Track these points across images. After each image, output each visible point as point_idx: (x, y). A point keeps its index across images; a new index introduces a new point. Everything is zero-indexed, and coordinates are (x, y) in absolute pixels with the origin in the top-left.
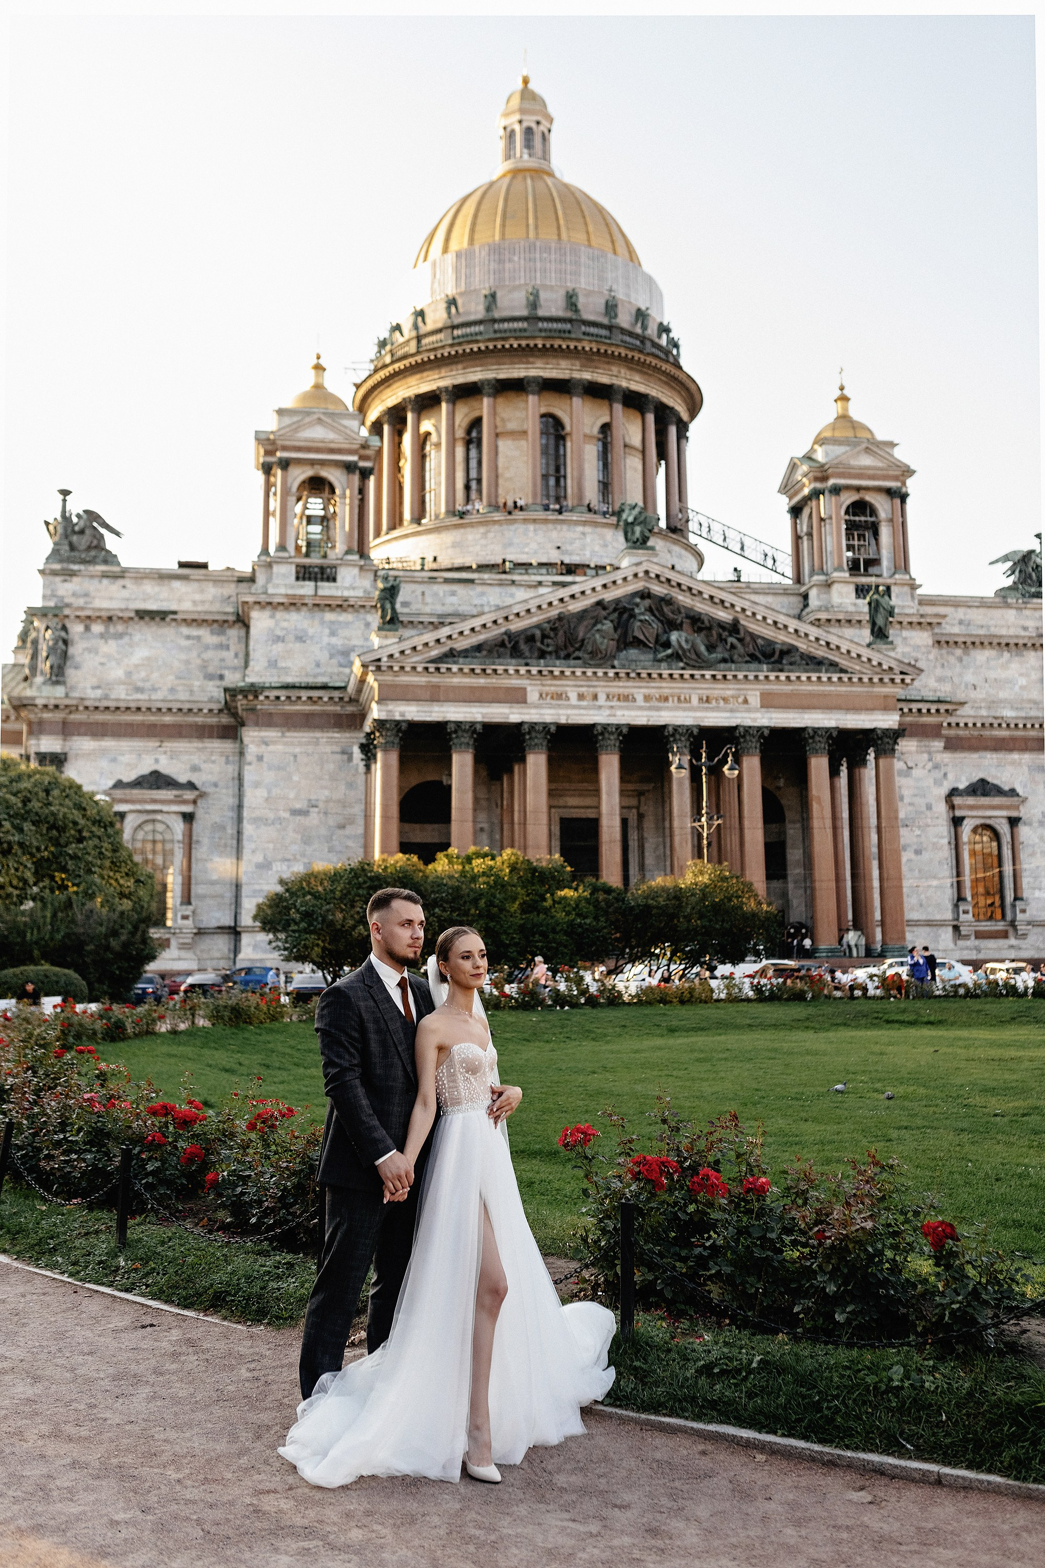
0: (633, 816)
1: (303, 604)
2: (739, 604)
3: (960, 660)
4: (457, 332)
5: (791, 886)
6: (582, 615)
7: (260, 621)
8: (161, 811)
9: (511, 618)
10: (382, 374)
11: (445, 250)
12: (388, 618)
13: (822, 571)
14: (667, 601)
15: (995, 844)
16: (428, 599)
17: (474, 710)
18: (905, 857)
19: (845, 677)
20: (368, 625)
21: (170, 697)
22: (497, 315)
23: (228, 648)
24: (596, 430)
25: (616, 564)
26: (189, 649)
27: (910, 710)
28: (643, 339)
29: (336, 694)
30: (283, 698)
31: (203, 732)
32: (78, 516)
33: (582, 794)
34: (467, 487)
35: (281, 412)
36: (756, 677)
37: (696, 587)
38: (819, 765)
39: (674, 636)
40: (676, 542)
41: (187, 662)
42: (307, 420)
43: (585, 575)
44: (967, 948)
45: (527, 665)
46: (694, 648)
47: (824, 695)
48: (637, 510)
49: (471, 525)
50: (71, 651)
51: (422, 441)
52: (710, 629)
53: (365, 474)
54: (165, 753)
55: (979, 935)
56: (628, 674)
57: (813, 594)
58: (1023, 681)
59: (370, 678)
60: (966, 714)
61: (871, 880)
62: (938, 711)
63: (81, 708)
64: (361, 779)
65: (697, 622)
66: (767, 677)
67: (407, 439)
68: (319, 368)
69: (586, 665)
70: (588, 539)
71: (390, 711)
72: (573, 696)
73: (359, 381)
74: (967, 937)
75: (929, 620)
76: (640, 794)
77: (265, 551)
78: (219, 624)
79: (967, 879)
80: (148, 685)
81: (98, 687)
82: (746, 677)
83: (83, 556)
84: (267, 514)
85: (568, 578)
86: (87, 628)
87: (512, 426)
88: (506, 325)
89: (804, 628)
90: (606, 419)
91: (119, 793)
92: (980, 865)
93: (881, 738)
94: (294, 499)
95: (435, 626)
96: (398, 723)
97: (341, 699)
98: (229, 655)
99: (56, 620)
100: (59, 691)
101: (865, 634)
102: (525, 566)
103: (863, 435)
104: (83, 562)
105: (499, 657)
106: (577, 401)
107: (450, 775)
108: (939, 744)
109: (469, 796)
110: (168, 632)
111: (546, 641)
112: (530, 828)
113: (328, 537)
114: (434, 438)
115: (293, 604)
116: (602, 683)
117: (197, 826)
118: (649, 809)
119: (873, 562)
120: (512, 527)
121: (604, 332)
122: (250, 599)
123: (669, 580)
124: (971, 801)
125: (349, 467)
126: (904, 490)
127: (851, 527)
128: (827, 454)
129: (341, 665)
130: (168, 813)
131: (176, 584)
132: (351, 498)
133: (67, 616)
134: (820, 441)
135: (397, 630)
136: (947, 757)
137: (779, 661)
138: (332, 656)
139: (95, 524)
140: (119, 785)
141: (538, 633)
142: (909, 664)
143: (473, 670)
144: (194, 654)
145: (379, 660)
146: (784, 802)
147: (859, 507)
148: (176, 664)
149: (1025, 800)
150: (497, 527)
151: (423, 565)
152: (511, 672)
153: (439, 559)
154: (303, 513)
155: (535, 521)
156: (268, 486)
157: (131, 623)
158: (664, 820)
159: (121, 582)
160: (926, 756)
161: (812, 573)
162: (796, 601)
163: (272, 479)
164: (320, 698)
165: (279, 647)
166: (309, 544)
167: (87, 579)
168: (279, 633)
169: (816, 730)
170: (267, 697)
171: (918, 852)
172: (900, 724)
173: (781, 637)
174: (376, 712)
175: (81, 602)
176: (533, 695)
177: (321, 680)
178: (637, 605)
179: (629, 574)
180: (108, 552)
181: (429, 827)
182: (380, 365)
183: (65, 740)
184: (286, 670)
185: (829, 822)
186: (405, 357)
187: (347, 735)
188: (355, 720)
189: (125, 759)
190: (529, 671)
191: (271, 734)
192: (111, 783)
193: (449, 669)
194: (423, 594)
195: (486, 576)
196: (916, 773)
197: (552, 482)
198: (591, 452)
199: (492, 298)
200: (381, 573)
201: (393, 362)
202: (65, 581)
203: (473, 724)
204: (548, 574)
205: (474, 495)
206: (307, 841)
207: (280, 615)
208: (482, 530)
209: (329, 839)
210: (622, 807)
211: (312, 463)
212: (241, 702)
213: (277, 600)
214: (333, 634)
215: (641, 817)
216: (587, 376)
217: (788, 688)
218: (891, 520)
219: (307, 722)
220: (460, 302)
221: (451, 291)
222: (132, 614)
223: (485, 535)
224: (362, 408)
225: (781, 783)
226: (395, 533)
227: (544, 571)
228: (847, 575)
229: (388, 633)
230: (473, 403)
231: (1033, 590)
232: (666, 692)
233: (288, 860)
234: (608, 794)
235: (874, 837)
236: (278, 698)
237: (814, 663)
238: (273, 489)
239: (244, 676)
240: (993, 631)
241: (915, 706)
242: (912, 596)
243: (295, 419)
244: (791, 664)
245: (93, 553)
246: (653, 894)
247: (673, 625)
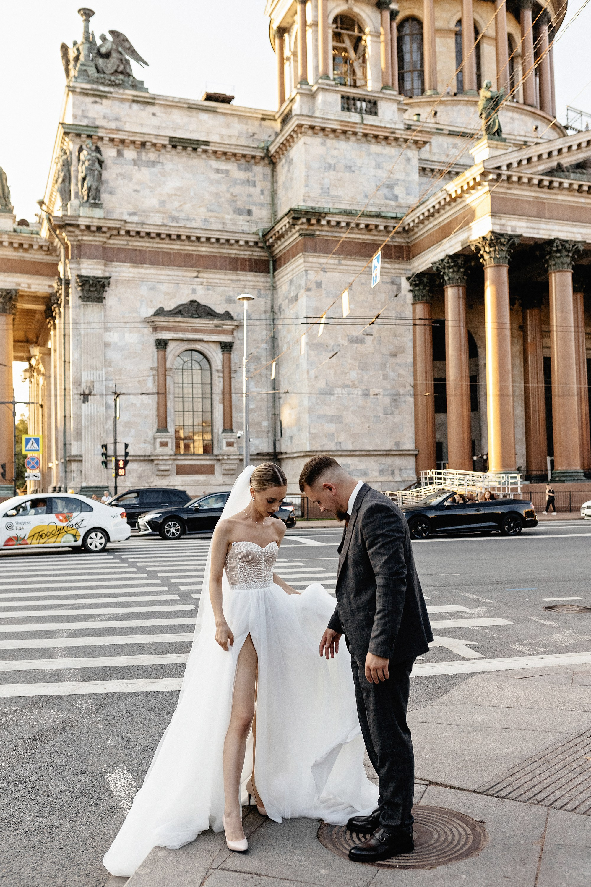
1: (354, 133)
7: (313, 148)
8: (202, 341)
17: (575, 230)
21: (207, 227)
23: (254, 184)
26: (218, 182)
30: (343, 224)
31: (236, 265)
32: (103, 38)
41: (217, 195)
50: (105, 175)
54: (202, 284)
63: (122, 232)
71: (503, 225)
80: (182, 215)
81: (135, 214)
86: (120, 154)
91: (162, 321)
96: (511, 237)
97: (394, 228)
98: (256, 192)
99: (89, 141)
100: (98, 213)
104: (113, 84)
110: (198, 164)
115: (344, 132)
122: (307, 122)
130: (207, 342)
131: (204, 116)
133: (101, 138)
138: (378, 188)
140: (160, 312)
144: (223, 188)
145: (499, 168)
148: (207, 196)
157: (163, 151)
159: (150, 109)
164: (377, 226)
167: (117, 103)
174: (490, 225)
175: (113, 125)
177: (374, 209)
183: (105, 265)
184: (339, 199)
187: (397, 266)
188: (403, 251)
189: (163, 288)
191: (329, 261)
192: (152, 311)
202: (95, 102)
203: (575, 243)
206: (364, 367)
209: (383, 366)
214: (378, 166)
219: (360, 251)
222: (166, 142)
229: (498, 143)
233: (348, 386)
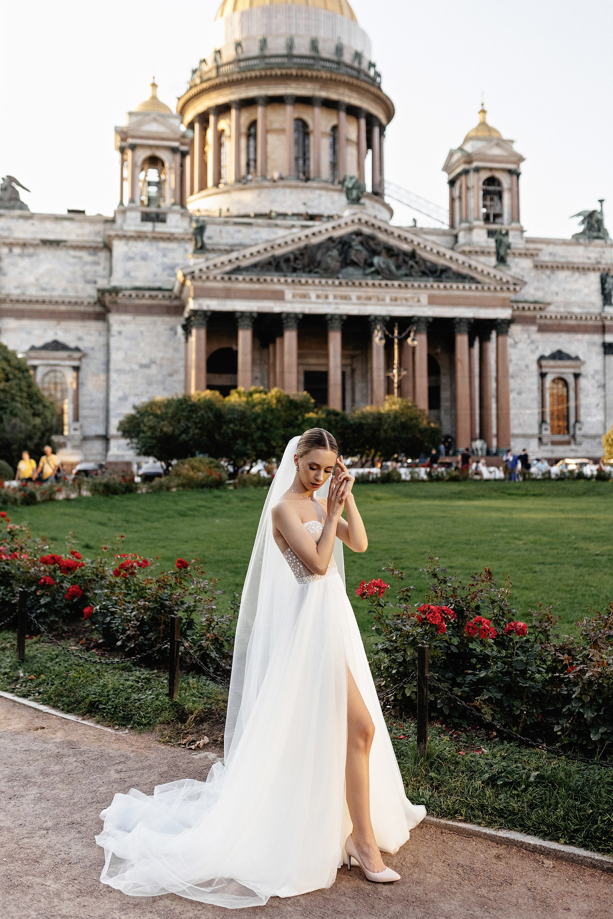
0: (348, 370)
1: (147, 237)
2: (416, 240)
3: (549, 277)
4: (242, 64)
5: (442, 412)
6: (319, 246)
7: (119, 247)
8: (59, 365)
9: (276, 247)
10: (194, 91)
11: (234, 9)
12: (199, 245)
13: (467, 221)
14: (372, 238)
15: (565, 390)
16: (224, 235)
17: (252, 304)
18: (512, 396)
19: (480, 286)
20: (186, 251)
21: (63, 294)
22: (267, 53)
23: (99, 264)
24: (328, 129)
25: (340, 213)
26: (75, 264)
27: (518, 308)
28: (359, 71)
29: (167, 294)
30: (134, 296)
31: (84, 316)
33: (318, 356)
34: (248, 165)
35: (131, 114)
36: (426, 286)
37: (390, 229)
38: (462, 340)
39: (376, 260)
40: (377, 201)
41: (74, 273)
42: (147, 118)
43: (320, 220)
44: (547, 451)
45: (285, 276)
46: (388, 268)
47: (467, 297)
48: (353, 181)
49: (250, 188)
51: (219, 135)
52: (397, 255)
53: (184, 155)
54: (61, 329)
55: (554, 443)
56: (347, 283)
57: (461, 235)
58: (586, 291)
59: (188, 283)
60: (551, 311)
61: (490, 410)
62: (535, 308)
63: (8, 301)
64: (182, 347)
65: (390, 251)
66: (432, 286)
67: (210, 133)
68: (154, 85)
69: (321, 277)
70: (323, 198)
71: (200, 305)
72: (313, 296)
73: (179, 96)
74: (546, 444)
75: (532, 252)
76: (353, 357)
77: (121, 203)
78: (93, 249)
79: (548, 409)
80: (49, 287)
81: (19, 287)
82: (419, 286)
83: (7, 204)
84: (122, 179)
85: (310, 223)
86: (11, 251)
87: (276, 125)
88: (273, 60)
89: (456, 256)
90: (334, 122)
91: (33, 354)
92: (556, 402)
93: (500, 324)
94: (138, 170)
95: (228, 252)
96: (205, 312)
97: (170, 297)
98: (100, 269)
101: (493, 260)
102: (284, 216)
103: (494, 134)
104: (7, 208)
105: (268, 270)
106: (317, 111)
107: (237, 344)
108: (534, 328)
109: (249, 358)
110: (61, 253)
111: (298, 262)
112: (286, 376)
113: (161, 194)
114: (227, 132)
115: (140, 237)
116: (331, 288)
117: (82, 374)
118: (358, 366)
119: (497, 216)
120: (277, 190)
121: (334, 66)
122: (112, 233)
123: (373, 225)
124: (552, 363)
125: (174, 150)
126: (518, 172)
127: (486, 193)
128: (473, 147)
129: (170, 275)
130: (64, 366)
131: (66, 223)
132: (175, 169)
134: (468, 139)
135: (204, 253)
136: (537, 336)
137: (440, 276)
138: (164, 270)
139: (14, 184)
140: (33, 348)
141: (292, 257)
142: (518, 279)
143: (251, 280)
144: (78, 268)
145: (193, 272)
146: (440, 362)
147: (491, 181)
148: (67, 274)
149: (583, 363)
150: (265, 191)
151: (220, 213)
152: (275, 280)
153: (231, 210)
154: (145, 180)
155: (290, 187)
156: (123, 161)
157: (38, 248)
158: (367, 372)
159: (30, 222)
160: (525, 336)
161: (461, 221)
162: (450, 239)
163: (125, 157)
164: (157, 296)
165: (130, 264)
166: (149, 199)
167: (9, 219)
168: (131, 255)
169: (461, 319)
170: (124, 295)
171: (519, 393)
172: (513, 316)
173: (442, 262)
174: (192, 305)
175: (6, 234)
176: (288, 295)
177: (157, 285)
178: (353, 240)
179: (349, 220)
180: (23, 203)
181: (225, 376)
182: (192, 84)
184: (135, 278)
185: (467, 374)
186: (209, 79)
187: (174, 319)
188: (179, 310)
189: (36, 332)
190: (286, 281)
191: (127, 318)
192: (27, 347)
193: (237, 279)
194: (221, 232)
195: (260, 221)
196: (521, 346)
197: (301, 162)
198: (326, 143)
199: (264, 43)
200: (194, 218)
201: (202, 82)
203: (251, 313)
204: (299, 220)
205: (252, 170)
206: (150, 383)
207: (132, 243)
208: (256, 192)
209: (163, 382)
210: (343, 365)
211: (150, 147)
212: (108, 298)
213: (129, 234)
214: (165, 255)
215: (353, 371)
216: (323, 94)
217: (444, 293)
218: (510, 190)
219: (149, 310)
220: (244, 44)
221: (238, 37)
222: (39, 242)
223: (259, 195)
224: (182, 112)
225: (439, 350)
226: (204, 193)
227: (295, 218)
228: (481, 223)
229: (200, 256)
230: (251, 110)
231: (595, 234)
232: (370, 294)
233: (139, 395)
234: (335, 357)
235: (493, 385)
236: (130, 296)
237: (461, 277)
238: (125, 163)
239: (109, 282)
240: (570, 259)
241: (521, 305)
242: (522, 237)
243: (140, 118)
244: (448, 278)
245: (13, 202)
246: (364, 416)
247: (374, 253)
